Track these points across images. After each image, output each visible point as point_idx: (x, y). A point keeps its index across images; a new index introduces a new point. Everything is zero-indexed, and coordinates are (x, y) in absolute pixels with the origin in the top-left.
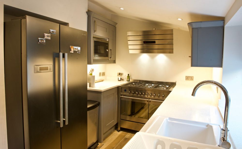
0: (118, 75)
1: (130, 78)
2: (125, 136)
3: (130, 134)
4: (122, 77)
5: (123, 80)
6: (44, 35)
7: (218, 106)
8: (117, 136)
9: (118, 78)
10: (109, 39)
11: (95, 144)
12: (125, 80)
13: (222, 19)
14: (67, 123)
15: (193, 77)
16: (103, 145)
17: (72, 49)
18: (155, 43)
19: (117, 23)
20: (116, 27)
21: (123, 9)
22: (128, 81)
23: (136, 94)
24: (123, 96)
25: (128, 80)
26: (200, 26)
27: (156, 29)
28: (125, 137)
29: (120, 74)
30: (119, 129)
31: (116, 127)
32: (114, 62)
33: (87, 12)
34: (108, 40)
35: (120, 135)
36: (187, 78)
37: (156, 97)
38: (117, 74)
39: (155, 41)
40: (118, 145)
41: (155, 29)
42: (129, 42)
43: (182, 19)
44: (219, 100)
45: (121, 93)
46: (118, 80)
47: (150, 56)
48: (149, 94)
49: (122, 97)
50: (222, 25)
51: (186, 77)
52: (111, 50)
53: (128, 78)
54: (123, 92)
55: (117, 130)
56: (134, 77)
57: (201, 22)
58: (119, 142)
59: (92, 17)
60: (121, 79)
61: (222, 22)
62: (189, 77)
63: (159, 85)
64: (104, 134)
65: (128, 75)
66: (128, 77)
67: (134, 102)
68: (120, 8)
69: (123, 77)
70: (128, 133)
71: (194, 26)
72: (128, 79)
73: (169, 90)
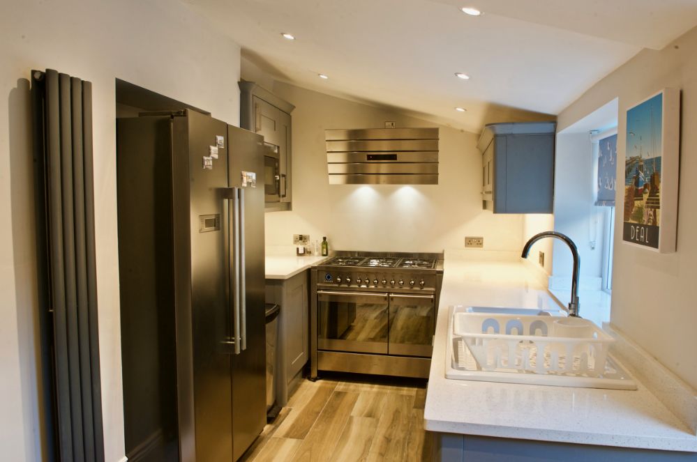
0: (295, 242)
1: (329, 247)
2: (333, 389)
3: (344, 383)
4: (306, 247)
5: (310, 253)
6: (210, 149)
7: (550, 290)
8: (314, 391)
9: (298, 249)
10: (278, 147)
11: (274, 409)
12: (316, 253)
13: (552, 119)
14: (244, 347)
15: (482, 238)
16: (290, 410)
17: (245, 179)
18: (396, 159)
19: (294, 107)
20: (290, 117)
21: (326, 78)
22: (324, 255)
23: (358, 283)
24: (322, 292)
25: (325, 253)
26: (510, 132)
27: (392, 124)
28: (335, 390)
29: (301, 238)
30: (314, 374)
31: (306, 373)
32: (288, 206)
33: (239, 83)
34: (276, 151)
35: (320, 389)
36: (470, 242)
37: (406, 288)
38: (292, 240)
39: (396, 155)
40: (327, 407)
41: (390, 124)
42: (329, 155)
43: (466, 110)
44: (550, 277)
45: (318, 284)
46: (298, 254)
47: (379, 191)
48: (388, 283)
49: (321, 294)
50: (552, 131)
51: (466, 238)
52: (284, 176)
53: (323, 248)
54: (322, 283)
55: (310, 379)
56: (338, 245)
57: (513, 123)
58: (325, 400)
59: (251, 96)
60: (307, 252)
61: (552, 124)
62: (472, 238)
63: (404, 260)
64: (288, 384)
65: (322, 240)
66: (325, 246)
67: (352, 304)
68: (319, 75)
69: (308, 245)
70: (339, 383)
71: (500, 130)
72: (325, 250)
73: (437, 270)
